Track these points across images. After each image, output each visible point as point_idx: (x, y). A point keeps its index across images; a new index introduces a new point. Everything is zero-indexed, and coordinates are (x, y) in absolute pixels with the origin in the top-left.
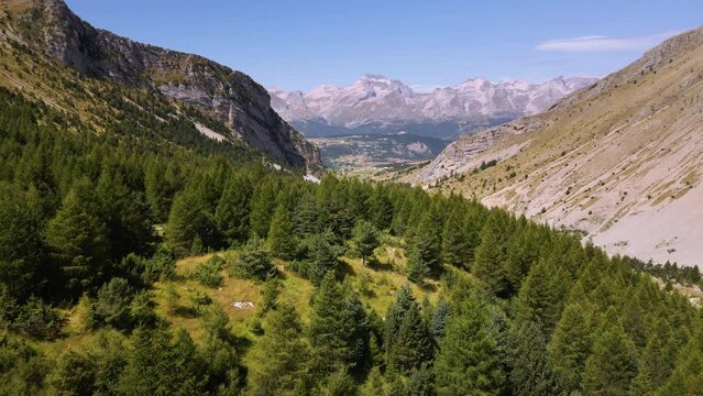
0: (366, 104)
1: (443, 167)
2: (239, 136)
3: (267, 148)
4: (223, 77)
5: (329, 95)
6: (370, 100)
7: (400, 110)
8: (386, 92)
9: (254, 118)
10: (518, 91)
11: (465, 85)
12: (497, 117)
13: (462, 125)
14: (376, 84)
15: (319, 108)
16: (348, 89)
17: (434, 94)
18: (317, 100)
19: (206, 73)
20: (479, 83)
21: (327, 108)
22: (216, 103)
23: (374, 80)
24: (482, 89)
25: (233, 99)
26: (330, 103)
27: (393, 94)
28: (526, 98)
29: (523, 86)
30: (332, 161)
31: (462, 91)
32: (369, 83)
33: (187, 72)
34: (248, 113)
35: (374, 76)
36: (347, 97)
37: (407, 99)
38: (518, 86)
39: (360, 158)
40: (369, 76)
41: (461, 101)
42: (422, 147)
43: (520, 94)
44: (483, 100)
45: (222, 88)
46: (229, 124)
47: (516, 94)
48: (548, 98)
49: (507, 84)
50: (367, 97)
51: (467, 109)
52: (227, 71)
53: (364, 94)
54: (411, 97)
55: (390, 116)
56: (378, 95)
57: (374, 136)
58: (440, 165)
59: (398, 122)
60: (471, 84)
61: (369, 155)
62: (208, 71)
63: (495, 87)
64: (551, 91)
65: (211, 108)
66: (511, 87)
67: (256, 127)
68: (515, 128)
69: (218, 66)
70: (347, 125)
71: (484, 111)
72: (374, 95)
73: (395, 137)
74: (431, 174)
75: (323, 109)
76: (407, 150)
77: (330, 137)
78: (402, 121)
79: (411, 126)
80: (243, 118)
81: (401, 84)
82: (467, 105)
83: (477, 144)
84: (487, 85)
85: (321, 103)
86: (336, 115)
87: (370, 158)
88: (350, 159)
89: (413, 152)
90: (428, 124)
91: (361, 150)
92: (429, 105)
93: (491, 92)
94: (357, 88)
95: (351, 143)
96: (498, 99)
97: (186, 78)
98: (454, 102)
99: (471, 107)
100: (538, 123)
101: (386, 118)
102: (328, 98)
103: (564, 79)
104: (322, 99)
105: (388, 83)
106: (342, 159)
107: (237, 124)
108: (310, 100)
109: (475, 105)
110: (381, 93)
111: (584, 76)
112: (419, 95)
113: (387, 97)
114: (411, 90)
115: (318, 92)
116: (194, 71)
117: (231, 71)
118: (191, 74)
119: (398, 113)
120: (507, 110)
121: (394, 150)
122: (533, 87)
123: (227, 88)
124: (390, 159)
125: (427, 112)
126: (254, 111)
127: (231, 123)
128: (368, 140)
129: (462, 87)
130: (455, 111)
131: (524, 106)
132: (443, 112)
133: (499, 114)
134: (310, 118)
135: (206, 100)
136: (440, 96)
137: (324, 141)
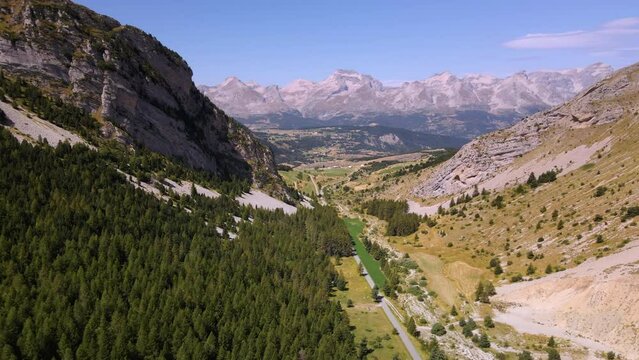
0: (339, 98)
1: (457, 178)
2: (118, 133)
3: (180, 152)
4: (95, 32)
5: (302, 89)
6: (343, 93)
7: (371, 103)
8: (358, 86)
9: (155, 103)
10: (483, 84)
11: (433, 79)
12: (464, 109)
13: (431, 117)
14: (348, 79)
15: (294, 101)
16: (321, 83)
17: (403, 88)
18: (293, 94)
19: (59, 23)
20: (446, 77)
21: (302, 101)
22: (75, 75)
23: (346, 75)
24: (448, 83)
25: (111, 69)
26: (305, 96)
27: (363, 89)
28: (491, 92)
29: (488, 80)
30: (305, 153)
31: (429, 85)
32: (342, 78)
33: (20, 19)
34: (142, 95)
35: (346, 72)
36: (322, 91)
37: (378, 93)
38: (482, 80)
39: (333, 151)
40: (341, 71)
41: (429, 95)
42: (394, 139)
43: (485, 87)
44: (450, 93)
45: (88, 48)
46: (100, 113)
47: (480, 88)
48: (513, 91)
49: (472, 78)
50: (339, 91)
51: (435, 102)
52: (108, 24)
53: (337, 88)
54: (381, 90)
55: (361, 108)
56: (350, 89)
57: (347, 128)
58: (453, 175)
59: (370, 113)
60: (438, 78)
61: (342, 147)
62: (64, 19)
63: (460, 80)
64: (514, 85)
65: (66, 84)
66: (475, 81)
67: (157, 117)
68: (575, 119)
69: (90, 14)
70: (321, 117)
71: (451, 104)
72: (346, 88)
73: (368, 129)
74: (438, 187)
75: (299, 102)
76: (379, 142)
77: (304, 129)
78: (374, 114)
79: (381, 118)
80: (131, 103)
81: (372, 79)
82: (434, 98)
83: (512, 145)
84: (453, 79)
85: (296, 97)
86: (311, 108)
87: (343, 150)
88: (323, 151)
89: (385, 143)
90: (398, 116)
91: (333, 141)
92: (398, 98)
93: (458, 85)
94: (330, 83)
95: (324, 135)
96: (464, 93)
97: (17, 30)
98: (423, 95)
99: (439, 100)
100: (617, 111)
101: (358, 110)
102: (303, 92)
103: (527, 73)
104: (298, 93)
105: (360, 77)
106: (314, 152)
107: (117, 113)
108: (285, 93)
109: (443, 98)
110: (353, 87)
111: (545, 71)
112: (390, 89)
113: (358, 91)
114: (381, 84)
115: (294, 87)
116: (33, 17)
117: (117, 24)
118: (28, 22)
119: (370, 106)
120: (474, 102)
121: (366, 142)
122: (496, 81)
123: (100, 51)
124: (363, 151)
125: (397, 105)
126: (154, 91)
127: (104, 110)
128: (340, 131)
129: (429, 81)
130: (423, 104)
131: (489, 99)
132: (412, 105)
133: (465, 106)
134: (286, 110)
135: (56, 69)
136: (408, 90)
137: (297, 132)
